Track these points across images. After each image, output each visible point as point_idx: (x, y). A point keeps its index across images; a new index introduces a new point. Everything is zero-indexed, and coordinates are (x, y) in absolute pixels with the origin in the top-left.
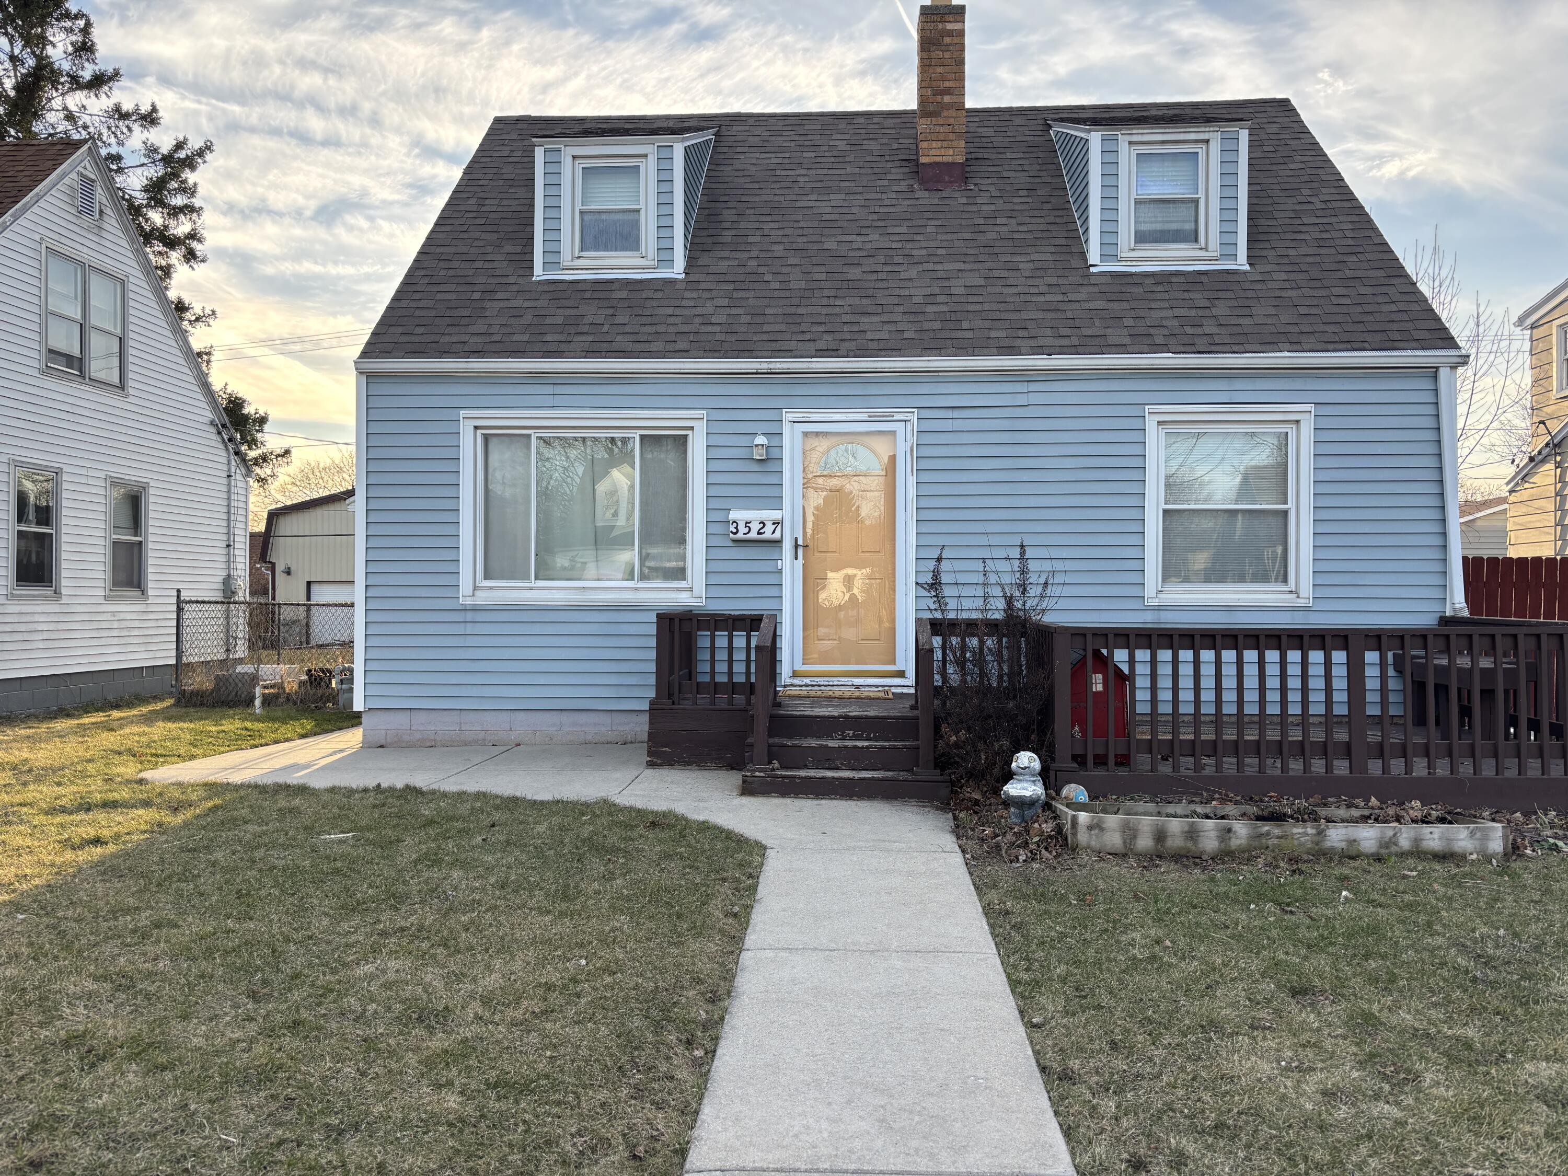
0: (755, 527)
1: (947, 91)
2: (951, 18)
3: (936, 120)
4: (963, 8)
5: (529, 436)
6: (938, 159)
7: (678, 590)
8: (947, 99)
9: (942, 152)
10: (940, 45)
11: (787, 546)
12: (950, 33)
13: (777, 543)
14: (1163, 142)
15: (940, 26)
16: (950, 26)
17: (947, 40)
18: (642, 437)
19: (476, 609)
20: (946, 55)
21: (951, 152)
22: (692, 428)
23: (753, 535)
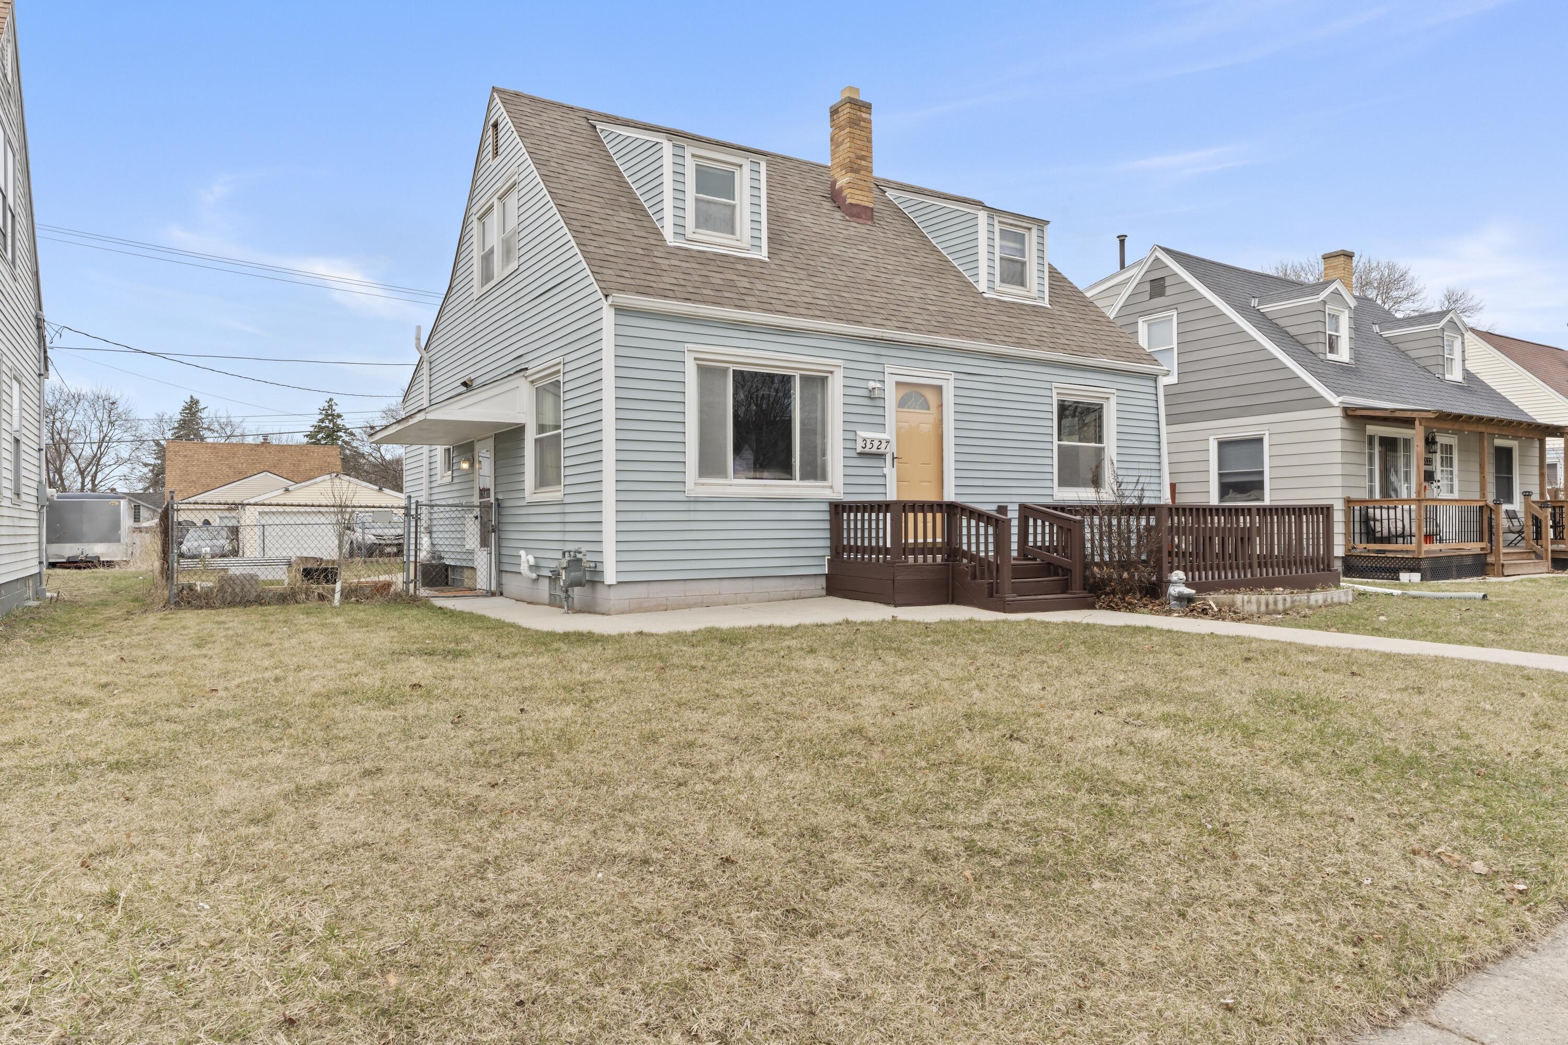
0: (876, 444)
1: (863, 158)
2: (864, 109)
3: (858, 176)
4: (870, 105)
5: (728, 368)
6: (859, 202)
7: (823, 487)
8: (863, 163)
9: (861, 198)
10: (859, 125)
11: (889, 458)
12: (864, 120)
13: (881, 456)
14: (1011, 225)
15: (859, 113)
16: (864, 115)
17: (862, 124)
18: (802, 377)
19: (696, 501)
20: (863, 133)
21: (865, 199)
22: (831, 372)
23: (874, 450)
